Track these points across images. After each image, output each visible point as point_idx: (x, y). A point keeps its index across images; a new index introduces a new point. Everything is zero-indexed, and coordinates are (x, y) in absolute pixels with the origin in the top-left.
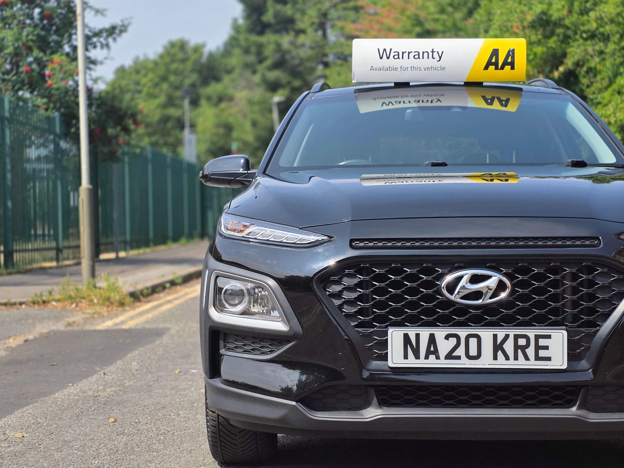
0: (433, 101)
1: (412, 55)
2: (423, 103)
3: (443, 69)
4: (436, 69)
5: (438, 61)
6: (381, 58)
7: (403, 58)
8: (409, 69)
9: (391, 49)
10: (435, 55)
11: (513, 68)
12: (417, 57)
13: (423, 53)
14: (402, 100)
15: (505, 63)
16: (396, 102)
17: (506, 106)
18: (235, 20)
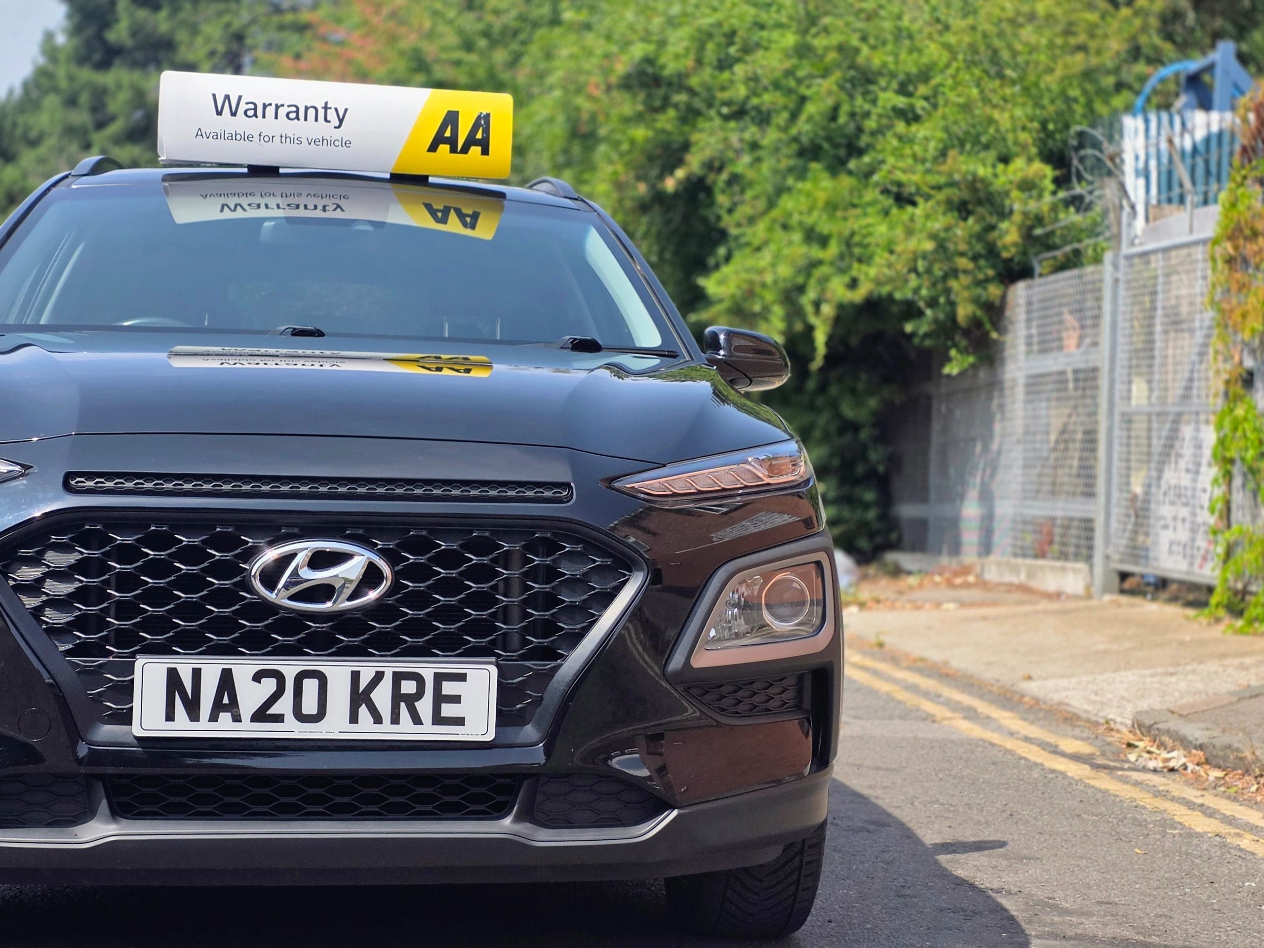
0: (327, 208)
1: (282, 112)
2: (307, 211)
3: (347, 144)
4: (333, 143)
5: (335, 127)
6: (219, 113)
7: (264, 117)
8: (277, 139)
9: (240, 97)
10: (331, 114)
11: (485, 152)
12: (292, 116)
13: (307, 108)
14: (262, 202)
15: (471, 142)
16: (249, 205)
17: (473, 227)
18: (49, 36)
